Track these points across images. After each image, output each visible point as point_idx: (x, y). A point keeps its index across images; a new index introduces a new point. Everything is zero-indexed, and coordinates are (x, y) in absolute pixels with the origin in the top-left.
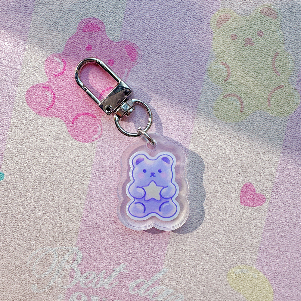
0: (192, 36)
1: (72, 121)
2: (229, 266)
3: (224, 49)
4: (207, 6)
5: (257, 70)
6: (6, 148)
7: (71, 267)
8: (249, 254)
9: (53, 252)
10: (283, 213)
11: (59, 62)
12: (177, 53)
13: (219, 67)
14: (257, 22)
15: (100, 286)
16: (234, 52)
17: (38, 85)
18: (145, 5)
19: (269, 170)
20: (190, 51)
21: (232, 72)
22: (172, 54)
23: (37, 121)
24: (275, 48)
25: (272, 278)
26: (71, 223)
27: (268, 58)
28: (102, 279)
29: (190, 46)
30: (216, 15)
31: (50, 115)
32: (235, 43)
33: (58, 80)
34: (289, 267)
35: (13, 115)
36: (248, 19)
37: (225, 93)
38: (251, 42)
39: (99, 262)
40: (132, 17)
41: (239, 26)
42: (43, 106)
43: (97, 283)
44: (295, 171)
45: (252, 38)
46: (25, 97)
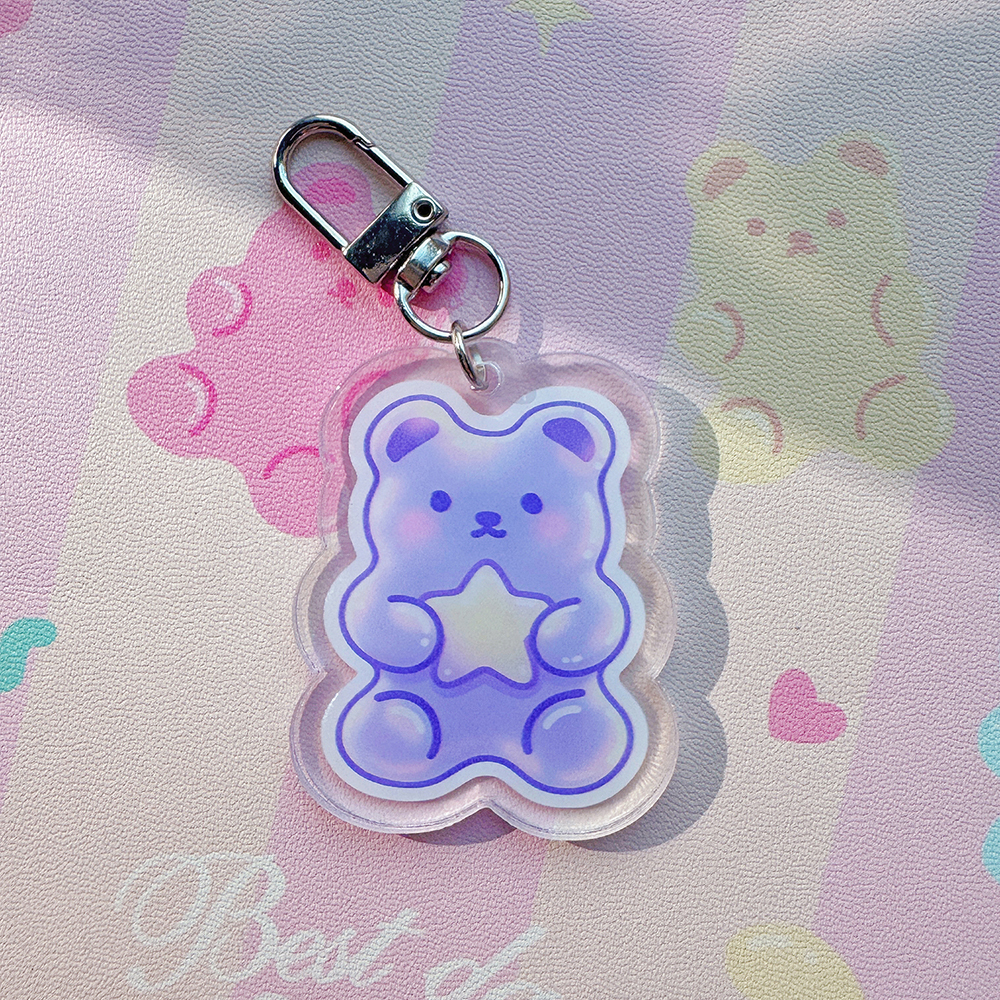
0: (631, 222)
1: (266, 470)
2: (731, 926)
3: (726, 265)
4: (677, 135)
5: (824, 328)
6: (65, 549)
7: (251, 914)
8: (793, 889)
9: (198, 869)
10: (899, 764)
11: (231, 291)
12: (584, 272)
13: (710, 316)
14: (827, 185)
15: (336, 978)
16: (755, 272)
17: (165, 359)
18: (492, 128)
19: (859, 632)
20: (623, 268)
21: (749, 334)
22: (569, 274)
23: (158, 470)
24: (879, 263)
25: (863, 964)
26: (254, 779)
27: (860, 291)
28: (342, 955)
29: (624, 253)
30: (705, 161)
31: (200, 450)
32: (760, 247)
33: (227, 346)
34: (917, 933)
35: (88, 448)
36: (799, 175)
37: (729, 395)
38: (807, 245)
39: (334, 902)
40: (452, 162)
41: (771, 196)
42: (178, 424)
43: (328, 967)
44: (936, 636)
45: (812, 233)
46: (126, 397)
